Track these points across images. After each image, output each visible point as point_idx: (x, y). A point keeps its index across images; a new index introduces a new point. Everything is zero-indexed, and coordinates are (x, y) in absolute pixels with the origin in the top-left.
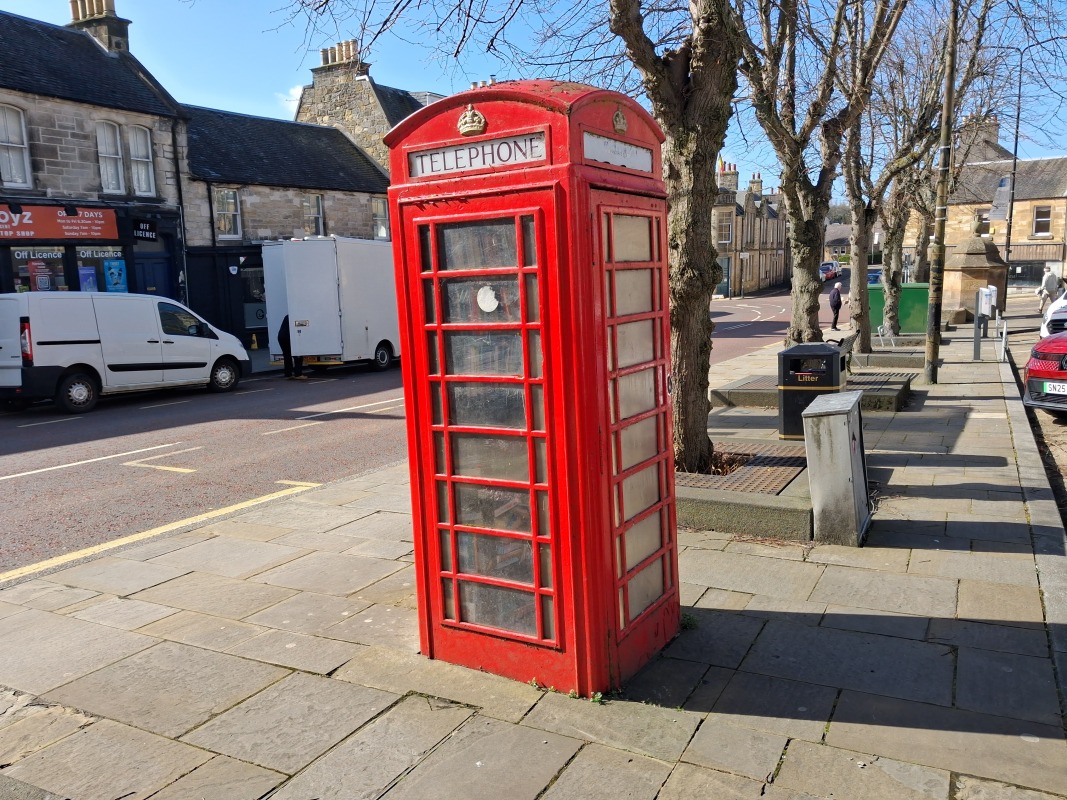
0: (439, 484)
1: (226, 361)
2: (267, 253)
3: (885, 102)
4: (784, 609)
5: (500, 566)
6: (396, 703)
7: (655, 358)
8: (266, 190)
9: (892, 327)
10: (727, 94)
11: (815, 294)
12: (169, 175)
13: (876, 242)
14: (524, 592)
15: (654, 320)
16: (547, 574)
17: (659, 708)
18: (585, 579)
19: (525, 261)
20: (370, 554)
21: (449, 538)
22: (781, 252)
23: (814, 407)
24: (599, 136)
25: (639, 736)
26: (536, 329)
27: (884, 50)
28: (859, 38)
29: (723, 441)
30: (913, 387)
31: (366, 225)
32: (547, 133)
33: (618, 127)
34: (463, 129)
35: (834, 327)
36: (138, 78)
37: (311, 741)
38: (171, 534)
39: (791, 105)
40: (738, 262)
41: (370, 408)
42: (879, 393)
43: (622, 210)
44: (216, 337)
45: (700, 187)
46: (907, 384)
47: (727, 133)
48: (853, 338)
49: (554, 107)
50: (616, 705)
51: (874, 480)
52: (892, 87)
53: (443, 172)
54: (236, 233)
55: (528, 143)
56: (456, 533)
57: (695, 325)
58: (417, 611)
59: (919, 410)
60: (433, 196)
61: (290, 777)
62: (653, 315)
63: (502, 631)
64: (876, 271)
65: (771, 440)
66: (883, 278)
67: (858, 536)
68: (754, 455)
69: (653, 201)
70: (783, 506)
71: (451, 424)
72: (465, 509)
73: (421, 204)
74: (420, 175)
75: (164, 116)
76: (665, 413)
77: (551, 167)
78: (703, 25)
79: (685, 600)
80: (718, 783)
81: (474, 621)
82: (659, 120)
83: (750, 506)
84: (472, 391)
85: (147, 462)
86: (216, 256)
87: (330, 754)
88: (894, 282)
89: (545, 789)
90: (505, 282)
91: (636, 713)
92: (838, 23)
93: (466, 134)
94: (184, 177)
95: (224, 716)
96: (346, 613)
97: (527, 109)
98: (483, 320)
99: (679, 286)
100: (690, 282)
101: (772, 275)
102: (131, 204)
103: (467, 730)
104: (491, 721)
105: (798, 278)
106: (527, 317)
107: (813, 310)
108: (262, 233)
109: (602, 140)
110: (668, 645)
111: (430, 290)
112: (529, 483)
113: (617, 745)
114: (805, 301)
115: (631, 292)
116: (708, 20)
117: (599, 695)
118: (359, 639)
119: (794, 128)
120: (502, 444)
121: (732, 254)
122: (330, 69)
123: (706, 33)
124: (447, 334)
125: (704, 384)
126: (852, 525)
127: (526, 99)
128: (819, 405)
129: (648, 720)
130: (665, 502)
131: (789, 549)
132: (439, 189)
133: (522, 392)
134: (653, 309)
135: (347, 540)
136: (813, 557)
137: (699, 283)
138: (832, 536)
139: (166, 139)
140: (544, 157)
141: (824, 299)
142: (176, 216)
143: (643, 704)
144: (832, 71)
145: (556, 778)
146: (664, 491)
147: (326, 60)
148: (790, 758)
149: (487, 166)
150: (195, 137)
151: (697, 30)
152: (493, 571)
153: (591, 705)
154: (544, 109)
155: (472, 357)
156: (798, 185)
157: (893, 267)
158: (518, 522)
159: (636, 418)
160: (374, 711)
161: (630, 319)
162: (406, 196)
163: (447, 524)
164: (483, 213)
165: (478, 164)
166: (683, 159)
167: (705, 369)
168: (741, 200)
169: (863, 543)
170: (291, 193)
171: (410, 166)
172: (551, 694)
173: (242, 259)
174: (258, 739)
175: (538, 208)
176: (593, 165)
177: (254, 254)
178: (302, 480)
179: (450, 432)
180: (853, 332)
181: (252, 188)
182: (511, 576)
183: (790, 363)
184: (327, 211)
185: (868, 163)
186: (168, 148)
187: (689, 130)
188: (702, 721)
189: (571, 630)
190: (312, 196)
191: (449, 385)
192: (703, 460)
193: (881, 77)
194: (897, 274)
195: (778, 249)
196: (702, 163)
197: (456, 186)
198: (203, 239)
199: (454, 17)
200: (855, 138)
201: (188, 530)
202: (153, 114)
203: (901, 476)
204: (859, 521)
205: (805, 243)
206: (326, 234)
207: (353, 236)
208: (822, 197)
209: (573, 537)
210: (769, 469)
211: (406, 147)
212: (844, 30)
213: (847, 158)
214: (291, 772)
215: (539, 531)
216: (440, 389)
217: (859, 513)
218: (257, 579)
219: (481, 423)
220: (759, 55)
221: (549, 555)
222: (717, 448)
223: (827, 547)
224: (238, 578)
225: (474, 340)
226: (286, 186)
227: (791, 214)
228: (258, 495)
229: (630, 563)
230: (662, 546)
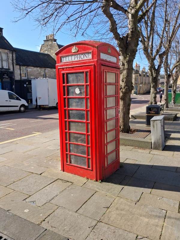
0: (66, 133)
1: (23, 105)
2: (33, 82)
3: (174, 50)
4: (144, 164)
5: (79, 151)
6: (55, 181)
7: (116, 106)
8: (33, 68)
9: (174, 102)
10: (136, 46)
11: (156, 94)
12: (11, 64)
13: (171, 83)
14: (84, 157)
15: (116, 97)
16: (89, 153)
17: (114, 184)
18: (98, 155)
19: (86, 82)
20: (52, 149)
21: (68, 145)
22: (149, 85)
23: (153, 119)
24: (104, 53)
25: (109, 190)
26: (88, 98)
27: (174, 38)
28: (168, 35)
29: (132, 126)
30: (177, 116)
31: (55, 76)
32: (92, 52)
33: (109, 52)
34: (73, 51)
35: (160, 102)
36: (5, 41)
37: (35, 188)
38: (8, 143)
39: (152, 50)
40: (139, 87)
41: (54, 117)
42: (169, 117)
43: (109, 71)
44: (21, 100)
45: (129, 68)
46: (176, 115)
47: (136, 55)
48: (164, 104)
49: (94, 46)
50: (104, 183)
51: (167, 136)
52: (176, 47)
53: (68, 61)
54: (26, 77)
55: (88, 55)
56: (70, 144)
57: (127, 99)
58: (60, 161)
59: (179, 121)
60: (66, 67)
61: (30, 196)
62: (116, 96)
63: (79, 166)
64: (171, 90)
65: (144, 127)
66: (172, 91)
67: (162, 148)
68: (140, 130)
69: (117, 69)
70: (145, 141)
71: (69, 119)
72: (71, 138)
73: (63, 69)
74: (63, 62)
75: (10, 50)
76: (118, 118)
77: (93, 60)
78: (131, 30)
79: (121, 161)
80: (126, 201)
81: (73, 163)
82: (120, 52)
83: (137, 141)
84: (74, 112)
85: (4, 127)
86: (22, 82)
87: (39, 191)
88: (174, 92)
89: (87, 201)
90: (82, 87)
91: (108, 185)
92: (163, 31)
93: (74, 53)
94: (14, 64)
95: (17, 182)
96: (45, 161)
97: (88, 47)
98: (77, 96)
99: (124, 90)
100: (126, 90)
101: (147, 90)
102: (3, 70)
103: (70, 188)
104: (76, 186)
105: (152, 90)
106: (86, 95)
107: (155, 97)
108: (32, 77)
109: (105, 55)
110: (117, 171)
111: (65, 88)
112: (86, 133)
113: (103, 192)
114: (153, 95)
115: (110, 90)
116: (132, 29)
117: (100, 181)
118: (48, 167)
119: (152, 55)
120: (80, 124)
121: (138, 85)
122: (48, 40)
123: (132, 32)
124: (68, 99)
125: (129, 113)
126: (161, 146)
127: (87, 44)
128: (154, 118)
129: (111, 187)
130: (117, 139)
131: (146, 151)
132: (67, 65)
133: (85, 112)
134: (116, 94)
135: (47, 145)
136: (151, 152)
137: (128, 90)
138: (156, 148)
139: (10, 55)
140: (91, 58)
141: (158, 96)
142: (13, 73)
143: (110, 183)
144: (162, 42)
145: (89, 199)
146: (117, 136)
147: (47, 38)
148: (143, 196)
149: (78, 60)
150: (17, 55)
151: (130, 31)
152: (77, 152)
153: (98, 183)
154: (91, 47)
155: (74, 104)
156: (153, 69)
157: (174, 88)
158: (84, 142)
159: (111, 119)
160: (50, 182)
161: (110, 96)
162: (60, 67)
163: (67, 142)
164: (77, 71)
165: (76, 59)
166: (125, 61)
167: (129, 109)
168: (140, 73)
169: (163, 150)
170: (38, 68)
171: (61, 60)
172: (89, 180)
173: (27, 83)
174: (24, 187)
175: (89, 70)
176: (103, 60)
177: (30, 82)
178: (38, 132)
179: (68, 121)
180: (165, 103)
181: (29, 67)
182: (81, 154)
183: (149, 109)
184: (46, 73)
185: (170, 64)
186: (11, 58)
187: (127, 54)
188: (123, 188)
189: (94, 166)
190: (43, 69)
191: (69, 110)
192: (127, 130)
193: (173, 44)
194: (175, 90)
195: (149, 84)
196: (130, 62)
197: (71, 65)
198: (19, 78)
199: (75, 28)
200: (167, 58)
201: (12, 142)
202: (8, 50)
203: (173, 135)
204: (162, 145)
205: (154, 82)
206: (46, 78)
207: (52, 78)
208: (158, 72)
209: (95, 145)
210: (143, 133)
211: (60, 55)
212: (165, 33)
213: (165, 63)
214: (30, 195)
215: (88, 144)
216: (67, 111)
217: (162, 143)
218: (26, 153)
219: (76, 119)
220: (145, 38)
221: (90, 149)
222: (131, 128)
223: (155, 150)
224: (22, 153)
225: (74, 100)
226: (37, 67)
227: (151, 75)
228: (28, 135)
229: (108, 152)
230: (116, 148)
